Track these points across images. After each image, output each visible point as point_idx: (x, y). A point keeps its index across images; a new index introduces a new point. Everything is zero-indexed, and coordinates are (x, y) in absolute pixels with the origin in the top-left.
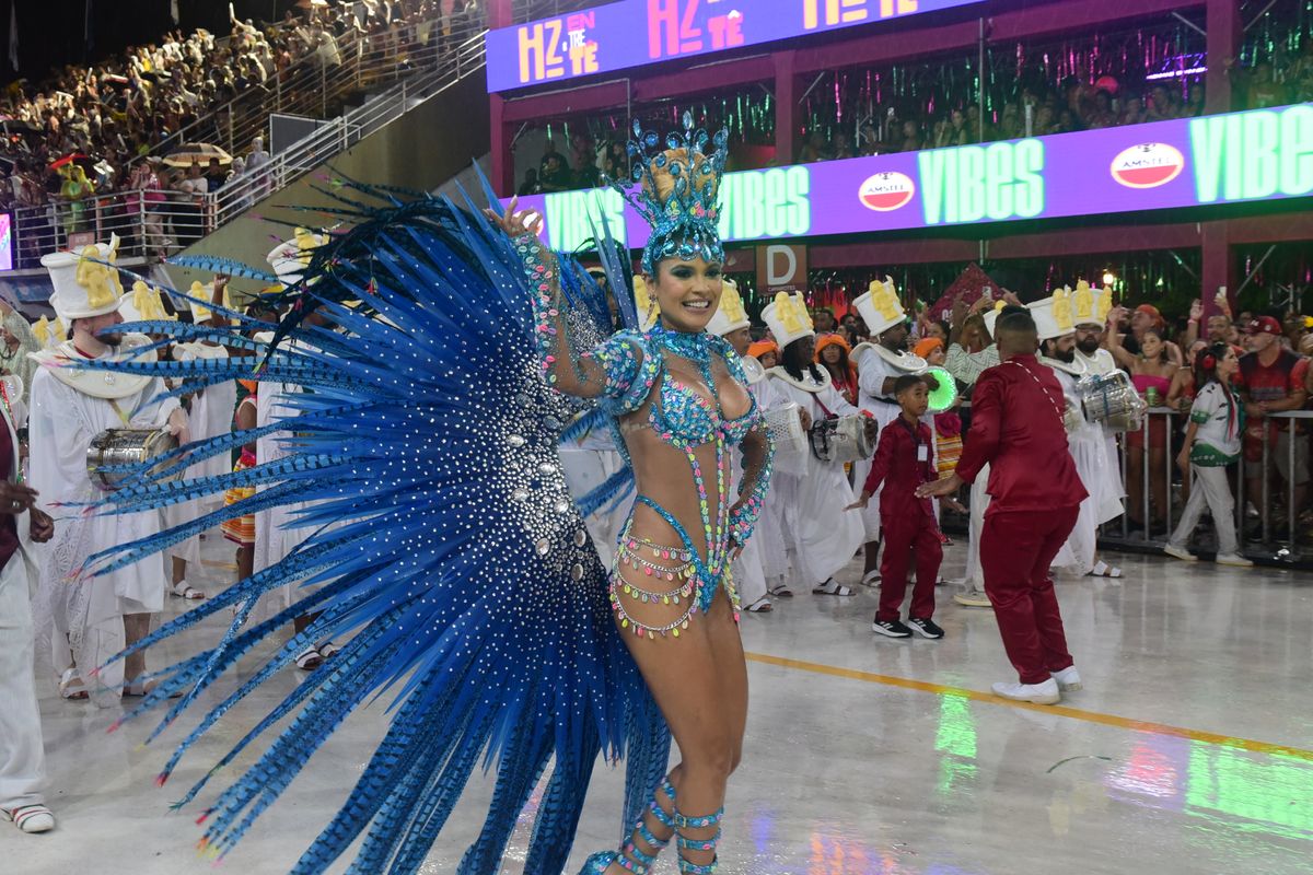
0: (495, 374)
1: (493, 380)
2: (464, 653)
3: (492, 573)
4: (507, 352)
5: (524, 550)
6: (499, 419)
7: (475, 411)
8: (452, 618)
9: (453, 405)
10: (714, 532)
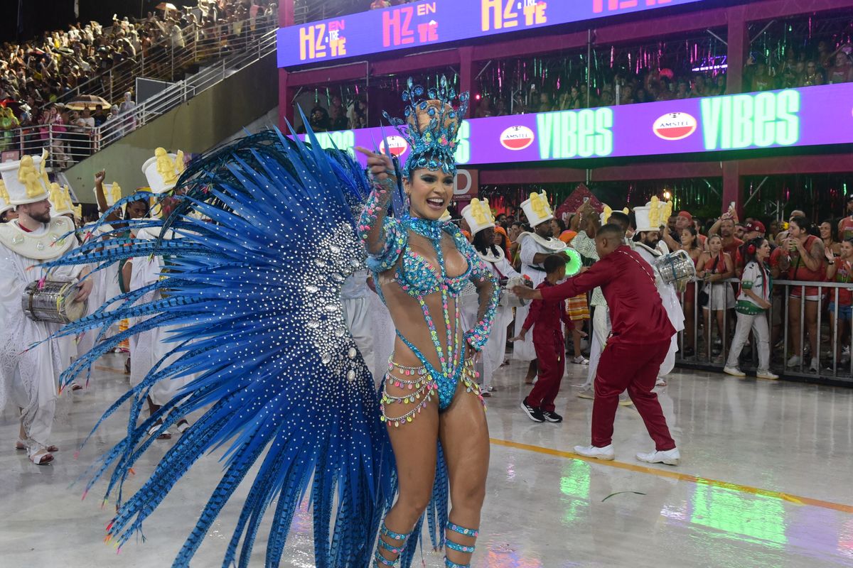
0: (302, 245)
1: (299, 249)
3: (292, 374)
4: (310, 232)
5: (314, 360)
6: (302, 274)
7: (286, 269)
8: (265, 402)
9: (272, 265)
10: (445, 351)
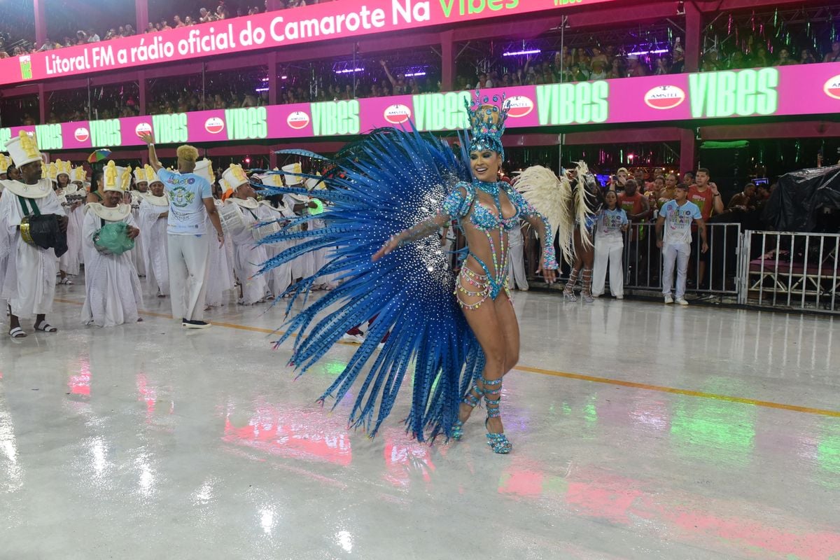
0: (412, 199)
1: (412, 201)
2: (397, 310)
3: (409, 279)
4: (418, 190)
5: (422, 270)
6: (413, 217)
7: (404, 213)
8: (393, 296)
9: (395, 211)
10: (499, 267)
